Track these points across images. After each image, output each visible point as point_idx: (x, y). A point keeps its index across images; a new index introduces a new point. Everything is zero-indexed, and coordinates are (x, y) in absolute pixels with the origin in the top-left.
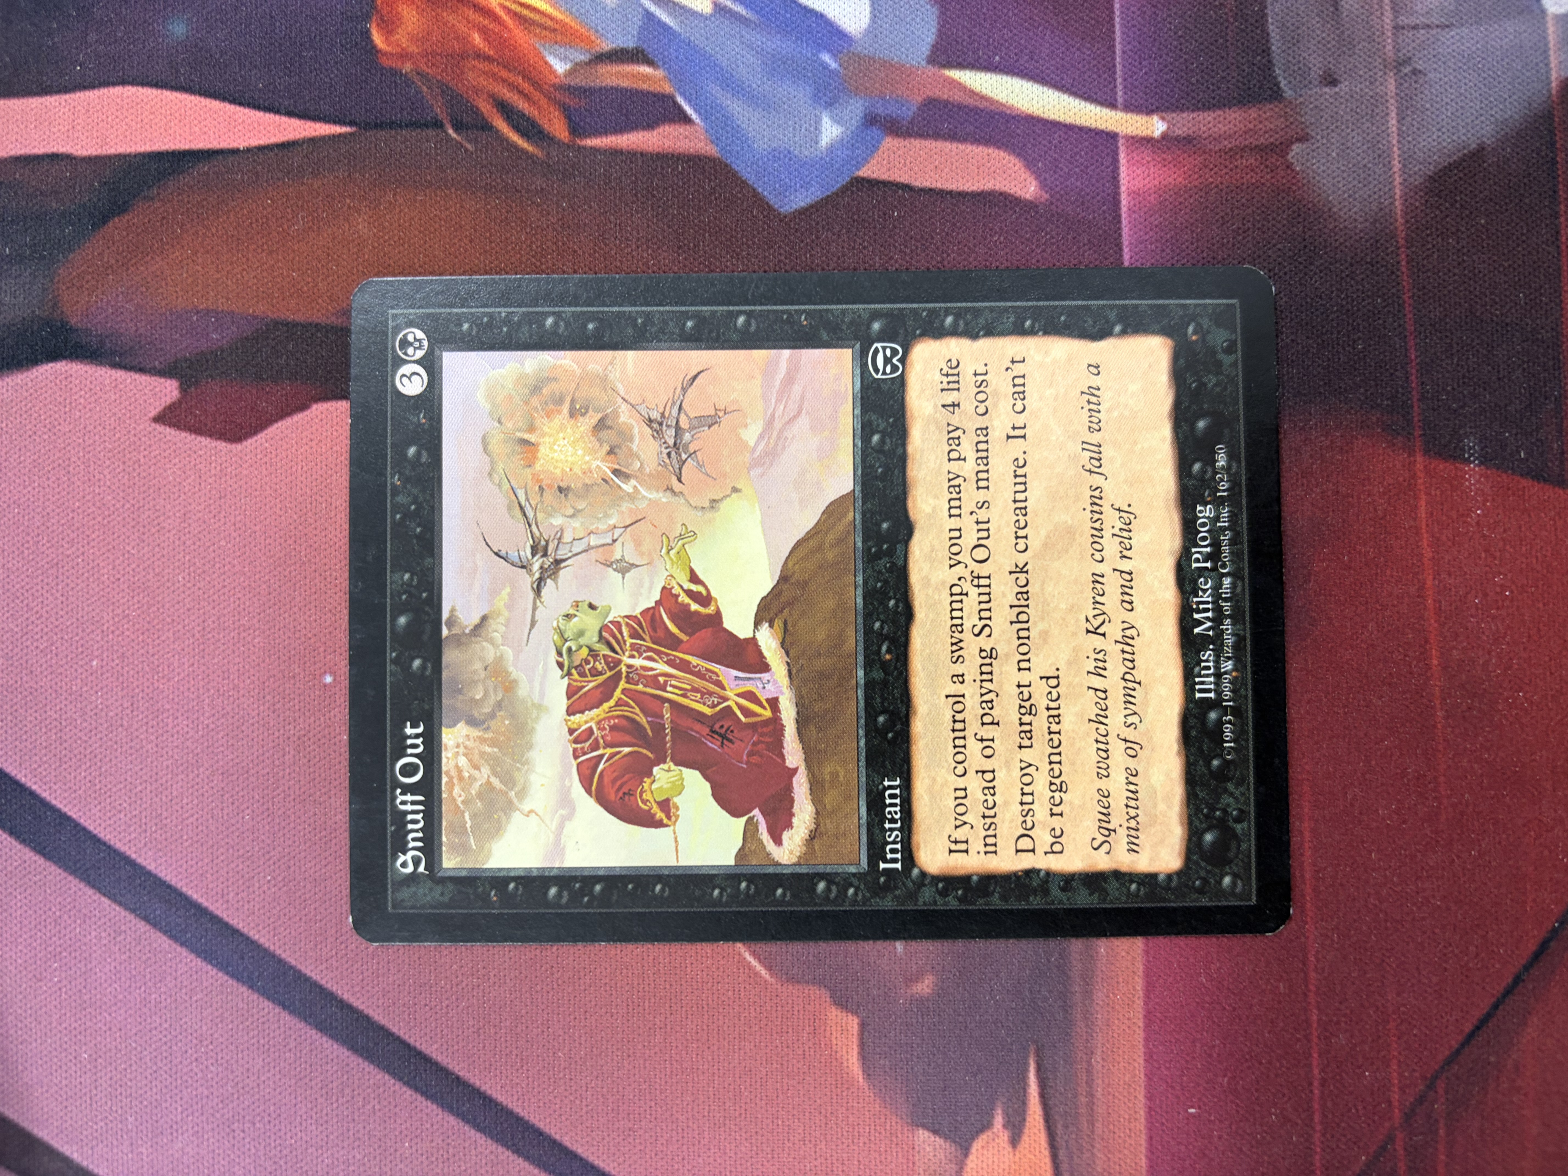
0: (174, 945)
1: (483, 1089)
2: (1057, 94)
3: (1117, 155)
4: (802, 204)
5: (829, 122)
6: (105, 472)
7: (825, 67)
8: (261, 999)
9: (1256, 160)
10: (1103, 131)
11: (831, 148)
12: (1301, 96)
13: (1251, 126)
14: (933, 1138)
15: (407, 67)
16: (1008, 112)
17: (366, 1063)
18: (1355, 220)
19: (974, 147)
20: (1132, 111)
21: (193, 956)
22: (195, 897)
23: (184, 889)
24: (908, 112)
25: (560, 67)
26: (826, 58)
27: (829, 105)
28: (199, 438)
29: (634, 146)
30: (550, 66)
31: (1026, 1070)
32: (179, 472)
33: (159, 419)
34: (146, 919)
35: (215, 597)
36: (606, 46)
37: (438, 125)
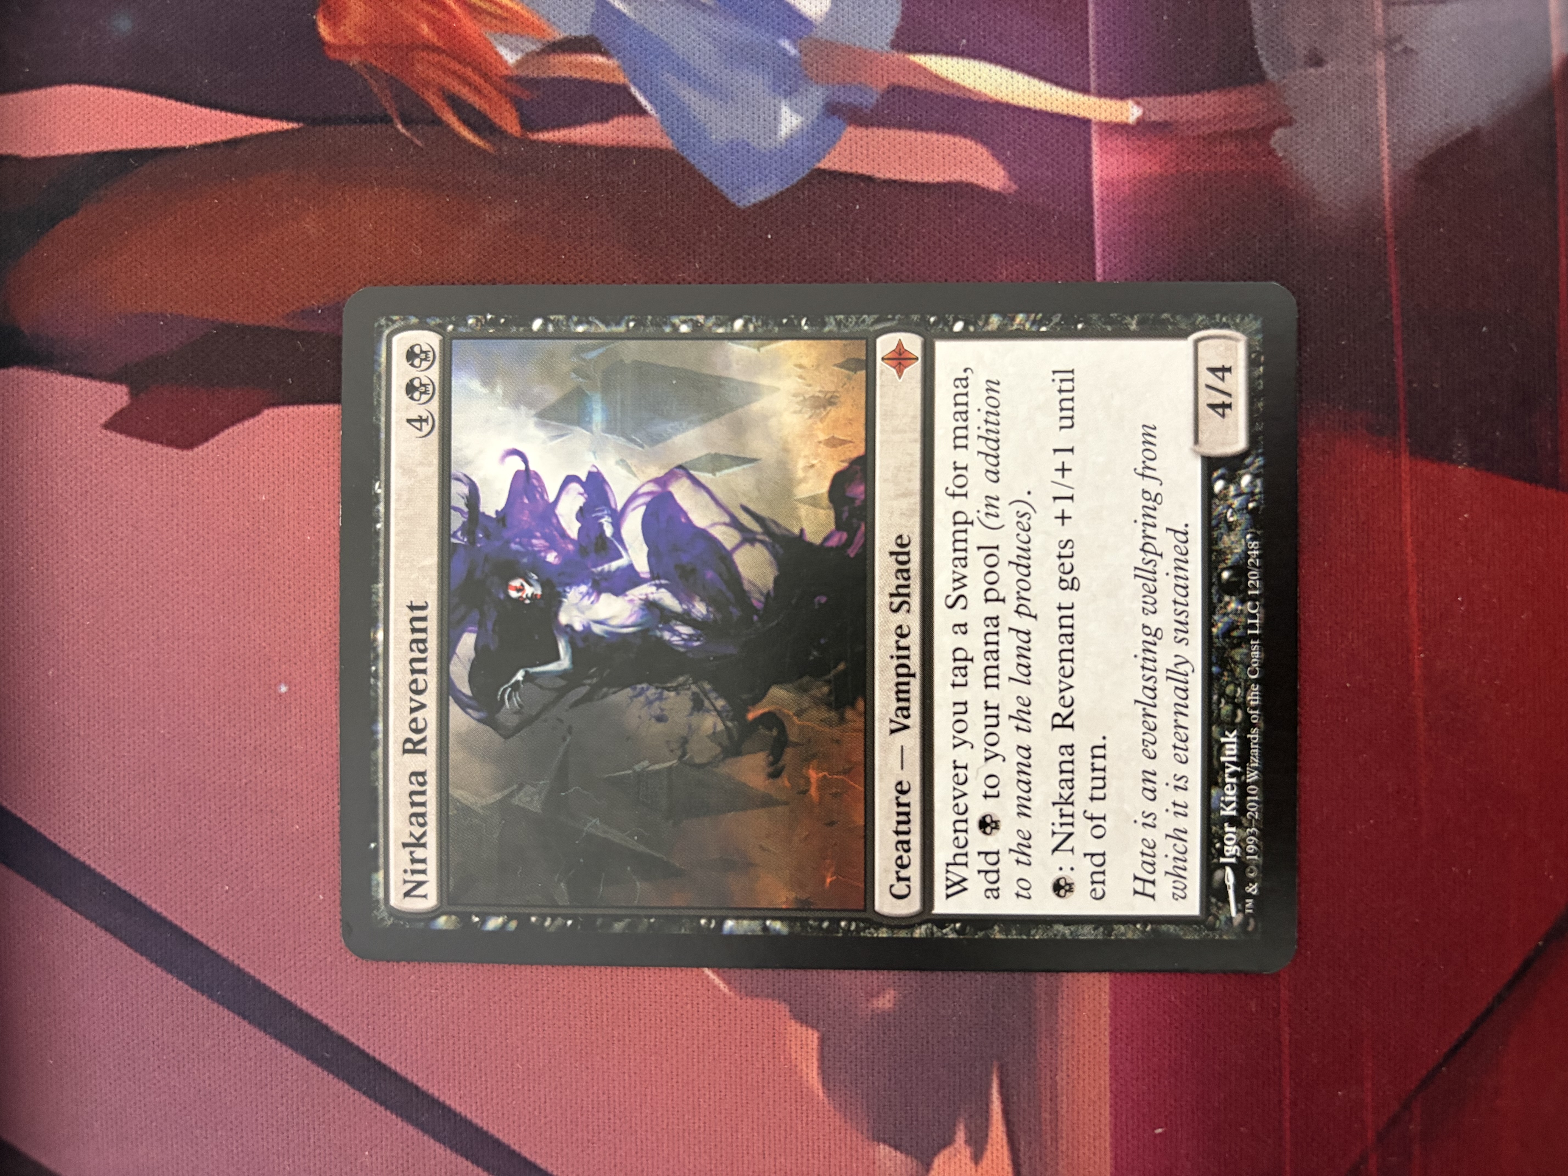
0: (134, 954)
1: (441, 1099)
2: (1027, 78)
3: (1090, 142)
4: (761, 198)
5: (788, 111)
6: (58, 480)
7: (785, 53)
8: (221, 1008)
9: (1236, 146)
10: (1074, 118)
11: (791, 138)
12: (1284, 77)
13: (1231, 110)
14: (893, 1153)
15: (354, 60)
16: (975, 98)
17: (326, 1073)
18: (1341, 209)
19: (940, 136)
20: (1106, 96)
21: (153, 966)
22: (154, 906)
23: (143, 899)
24: (871, 99)
25: (510, 58)
26: (786, 44)
27: (788, 94)
28: (150, 445)
29: (588, 140)
30: (501, 57)
31: (989, 1087)
32: (130, 480)
33: (110, 425)
34: (106, 928)
35: (169, 606)
36: (559, 35)
37: (386, 120)
